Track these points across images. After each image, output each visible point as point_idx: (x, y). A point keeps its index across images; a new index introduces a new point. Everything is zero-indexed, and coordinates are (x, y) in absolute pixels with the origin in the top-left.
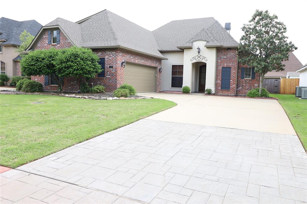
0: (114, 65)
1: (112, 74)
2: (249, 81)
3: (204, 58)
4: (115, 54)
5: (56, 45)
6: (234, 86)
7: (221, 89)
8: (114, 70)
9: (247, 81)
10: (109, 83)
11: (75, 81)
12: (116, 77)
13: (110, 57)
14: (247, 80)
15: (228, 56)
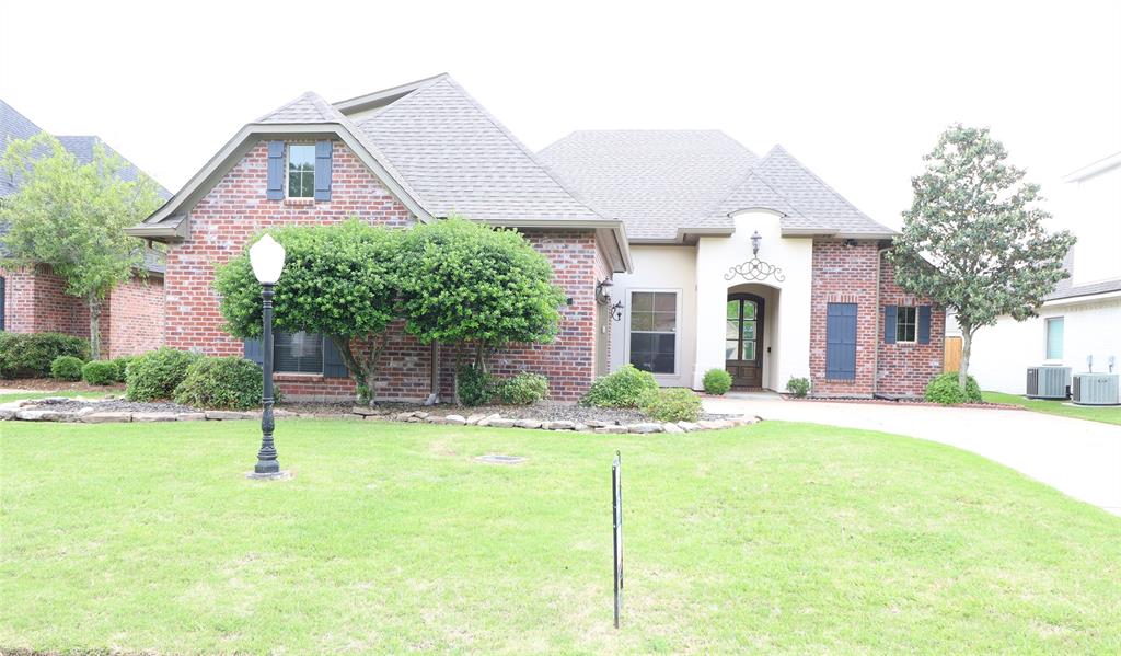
0: (577, 295)
1: (570, 329)
2: (911, 350)
3: (774, 270)
4: (581, 252)
5: (310, 205)
6: (870, 365)
7: (827, 377)
8: (579, 313)
9: (906, 350)
10: (552, 363)
11: (409, 355)
12: (588, 339)
13: (561, 262)
14: (905, 346)
15: (847, 266)
